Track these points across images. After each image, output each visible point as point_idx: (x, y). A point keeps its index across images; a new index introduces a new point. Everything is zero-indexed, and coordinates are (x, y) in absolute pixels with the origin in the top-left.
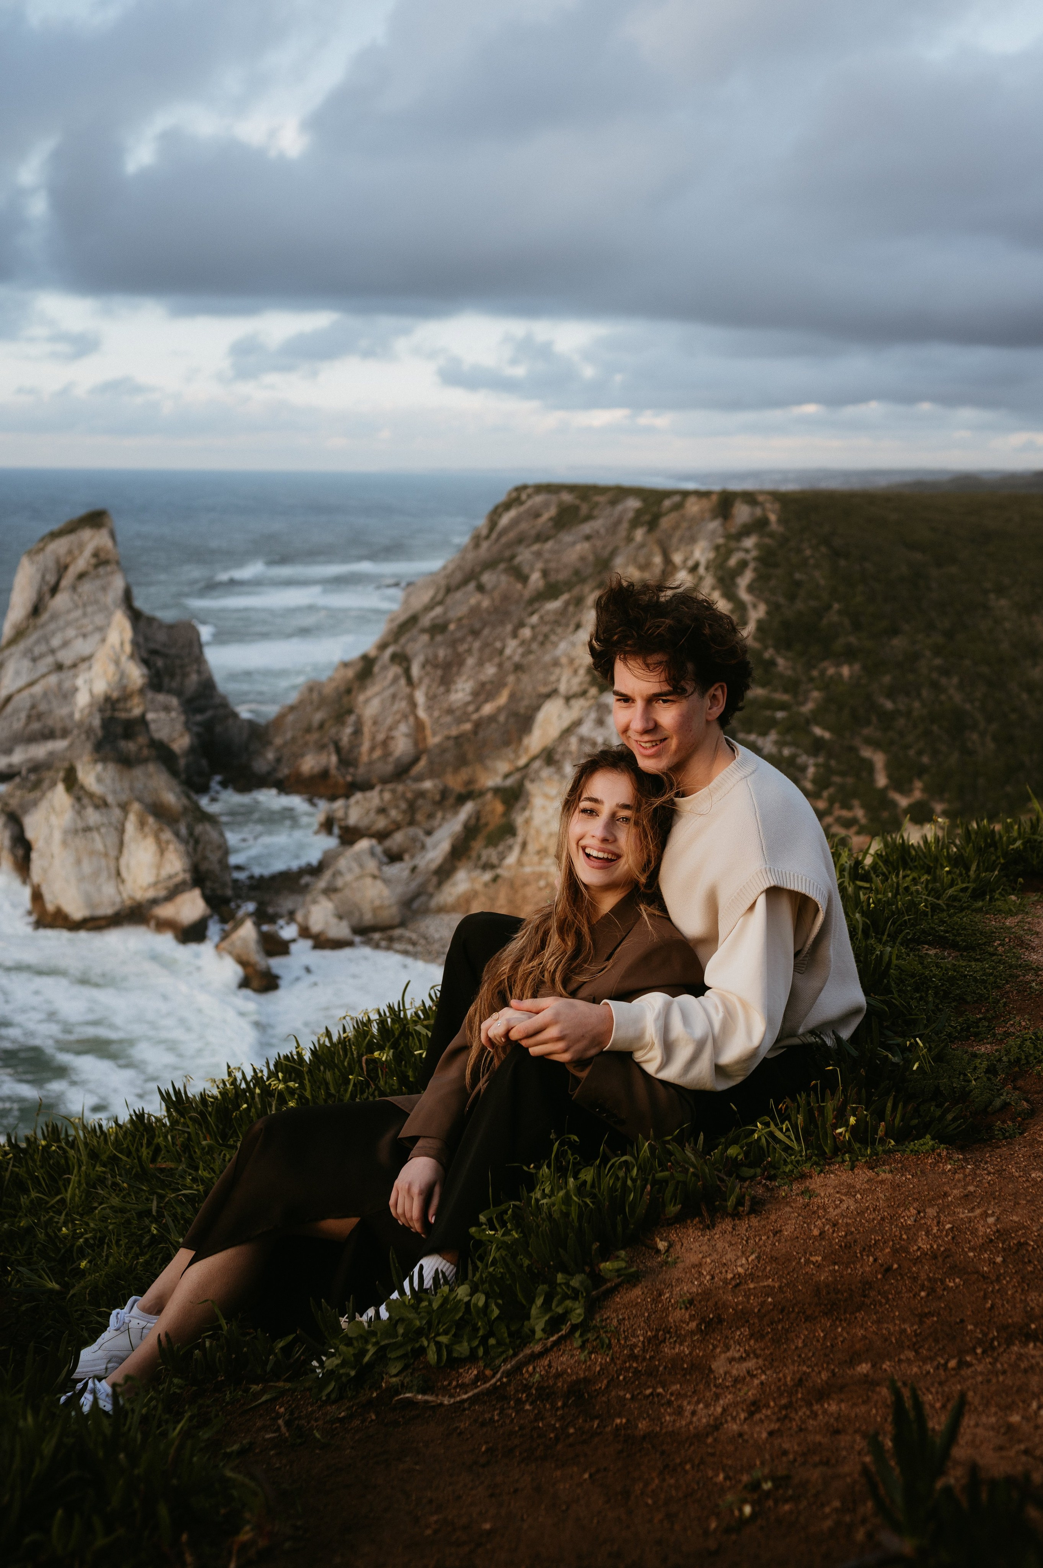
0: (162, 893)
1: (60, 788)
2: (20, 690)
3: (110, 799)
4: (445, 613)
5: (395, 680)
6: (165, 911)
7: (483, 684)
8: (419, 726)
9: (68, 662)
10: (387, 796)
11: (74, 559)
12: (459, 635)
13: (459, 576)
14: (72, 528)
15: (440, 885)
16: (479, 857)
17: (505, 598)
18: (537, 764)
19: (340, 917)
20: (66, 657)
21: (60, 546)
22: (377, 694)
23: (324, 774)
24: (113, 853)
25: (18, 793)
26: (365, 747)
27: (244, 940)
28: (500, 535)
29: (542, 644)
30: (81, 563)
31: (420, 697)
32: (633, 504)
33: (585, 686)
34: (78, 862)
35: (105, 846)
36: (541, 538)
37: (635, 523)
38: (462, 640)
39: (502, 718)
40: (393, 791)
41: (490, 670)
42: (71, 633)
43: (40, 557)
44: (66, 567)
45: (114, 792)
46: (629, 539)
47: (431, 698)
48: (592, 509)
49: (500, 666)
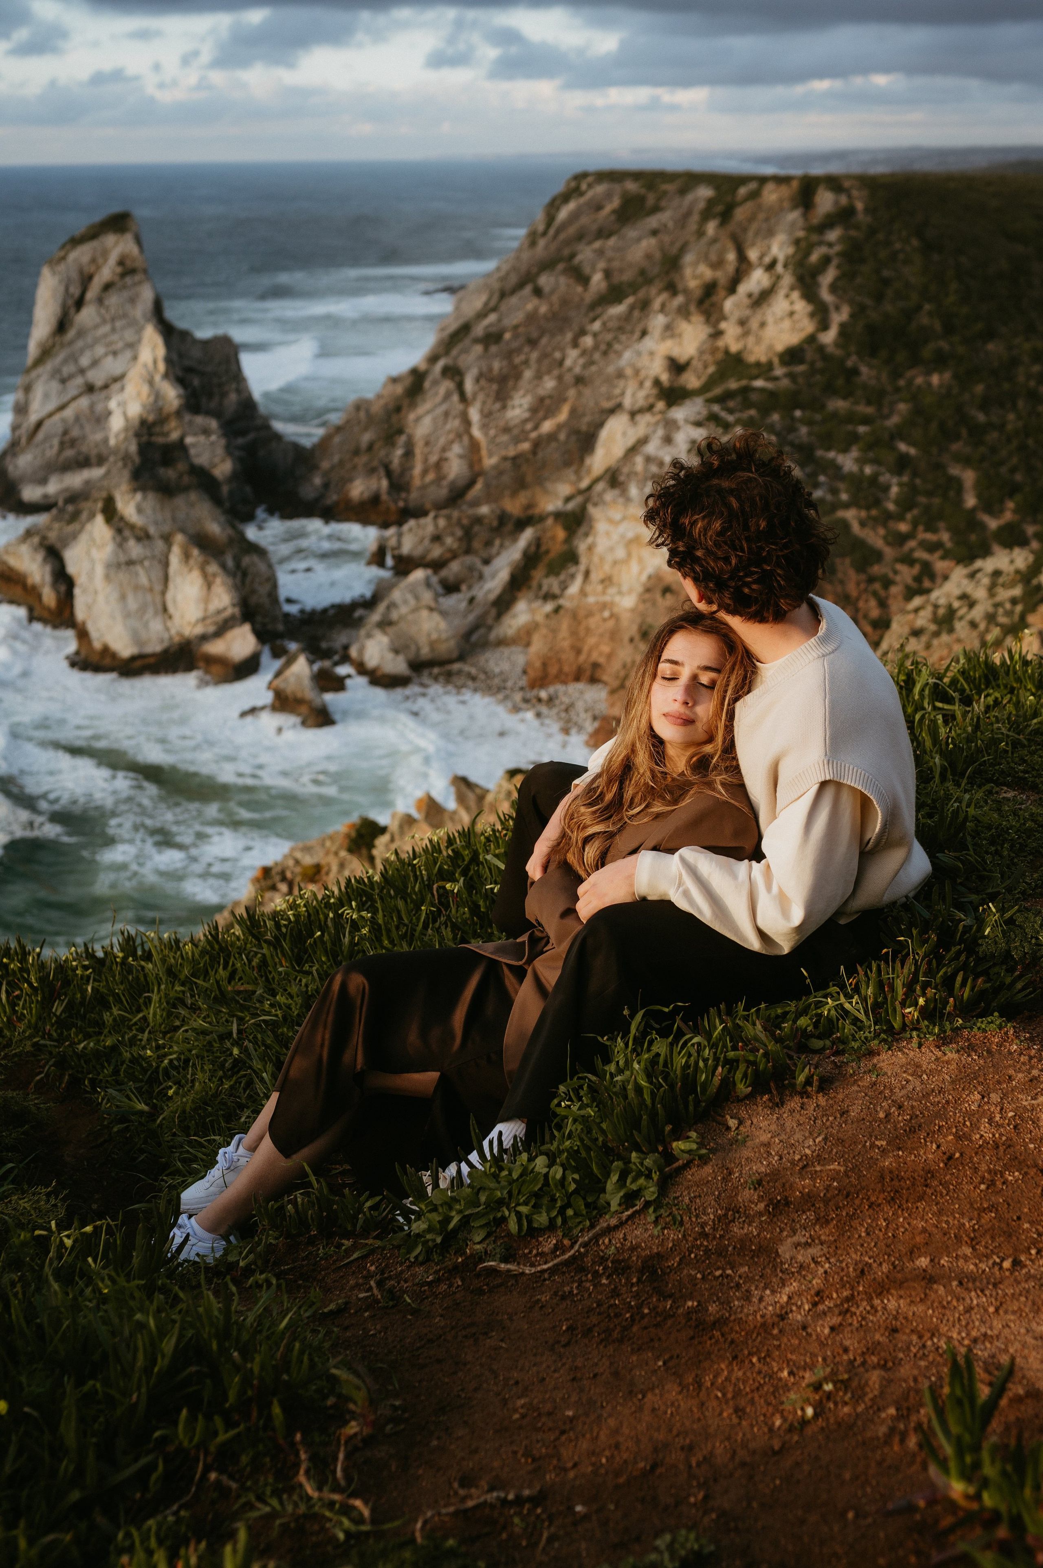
0: (211, 629)
1: (100, 519)
2: (50, 415)
3: (152, 530)
4: (499, 320)
5: (447, 396)
6: (215, 648)
7: (542, 400)
8: (474, 446)
9: (99, 383)
10: (442, 522)
11: (98, 268)
12: (515, 345)
13: (513, 279)
14: (94, 233)
15: (499, 616)
16: (540, 587)
17: (565, 302)
18: (600, 486)
19: (396, 651)
20: (97, 377)
21: (81, 254)
22: (428, 412)
23: (375, 500)
24: (158, 588)
25: (56, 526)
26: (417, 470)
27: (298, 677)
28: (558, 232)
29: (605, 353)
30: (106, 273)
31: (474, 414)
32: (705, 192)
33: (651, 400)
34: (123, 598)
35: (150, 580)
36: (603, 233)
37: (706, 215)
38: (519, 350)
39: (562, 436)
40: (449, 518)
41: (549, 384)
42: (100, 350)
43: (62, 267)
44: (90, 278)
45: (156, 523)
46: (700, 233)
47: (487, 415)
48: (659, 199)
49: (560, 378)
